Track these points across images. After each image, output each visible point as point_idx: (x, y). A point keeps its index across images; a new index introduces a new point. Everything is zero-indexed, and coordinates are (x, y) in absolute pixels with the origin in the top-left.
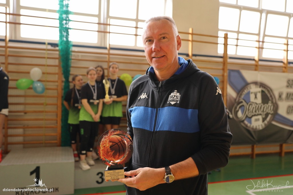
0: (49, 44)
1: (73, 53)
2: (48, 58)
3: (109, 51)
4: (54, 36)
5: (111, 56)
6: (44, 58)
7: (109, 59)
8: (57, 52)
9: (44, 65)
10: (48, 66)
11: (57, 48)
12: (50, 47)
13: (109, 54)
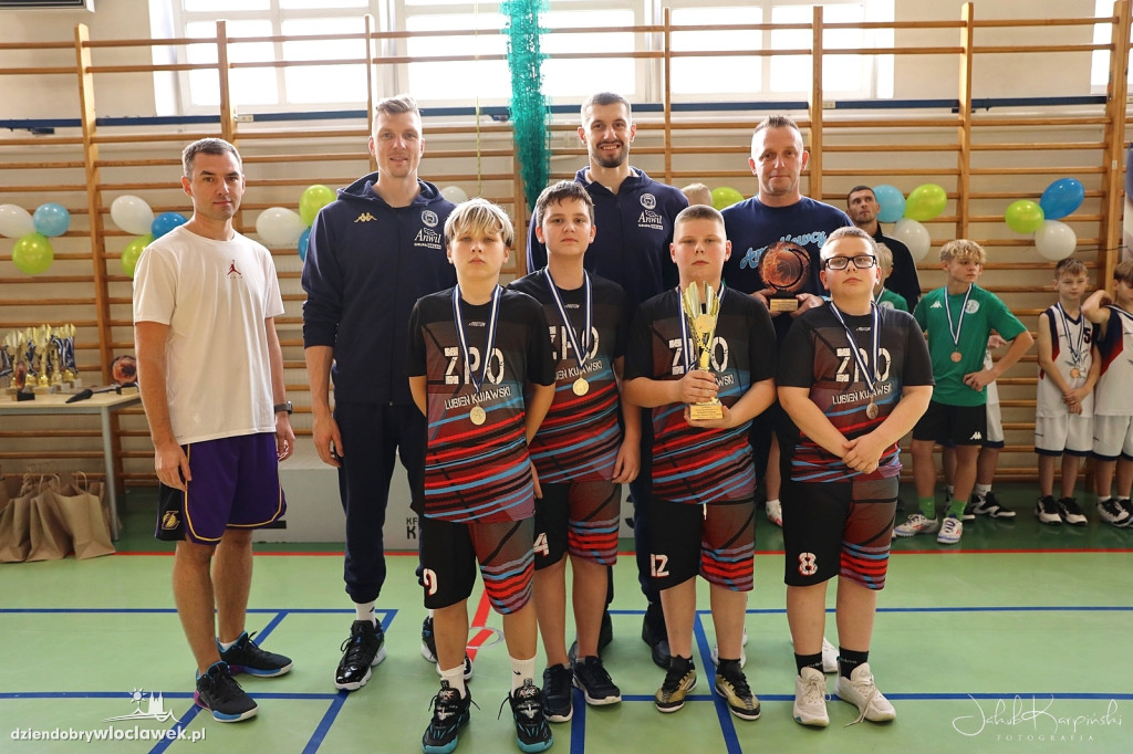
0: (486, 111)
1: (555, 134)
2: (484, 154)
3: (668, 117)
4: (496, 88)
5: (673, 132)
6: (473, 155)
7: (668, 143)
8: (510, 135)
9: (474, 178)
10: (484, 178)
11: (510, 122)
12: (488, 121)
13: (668, 126)
